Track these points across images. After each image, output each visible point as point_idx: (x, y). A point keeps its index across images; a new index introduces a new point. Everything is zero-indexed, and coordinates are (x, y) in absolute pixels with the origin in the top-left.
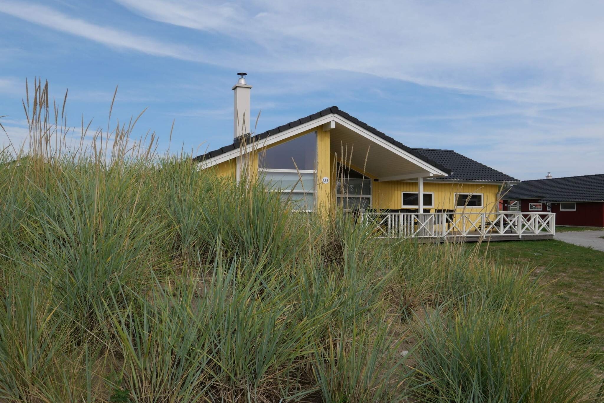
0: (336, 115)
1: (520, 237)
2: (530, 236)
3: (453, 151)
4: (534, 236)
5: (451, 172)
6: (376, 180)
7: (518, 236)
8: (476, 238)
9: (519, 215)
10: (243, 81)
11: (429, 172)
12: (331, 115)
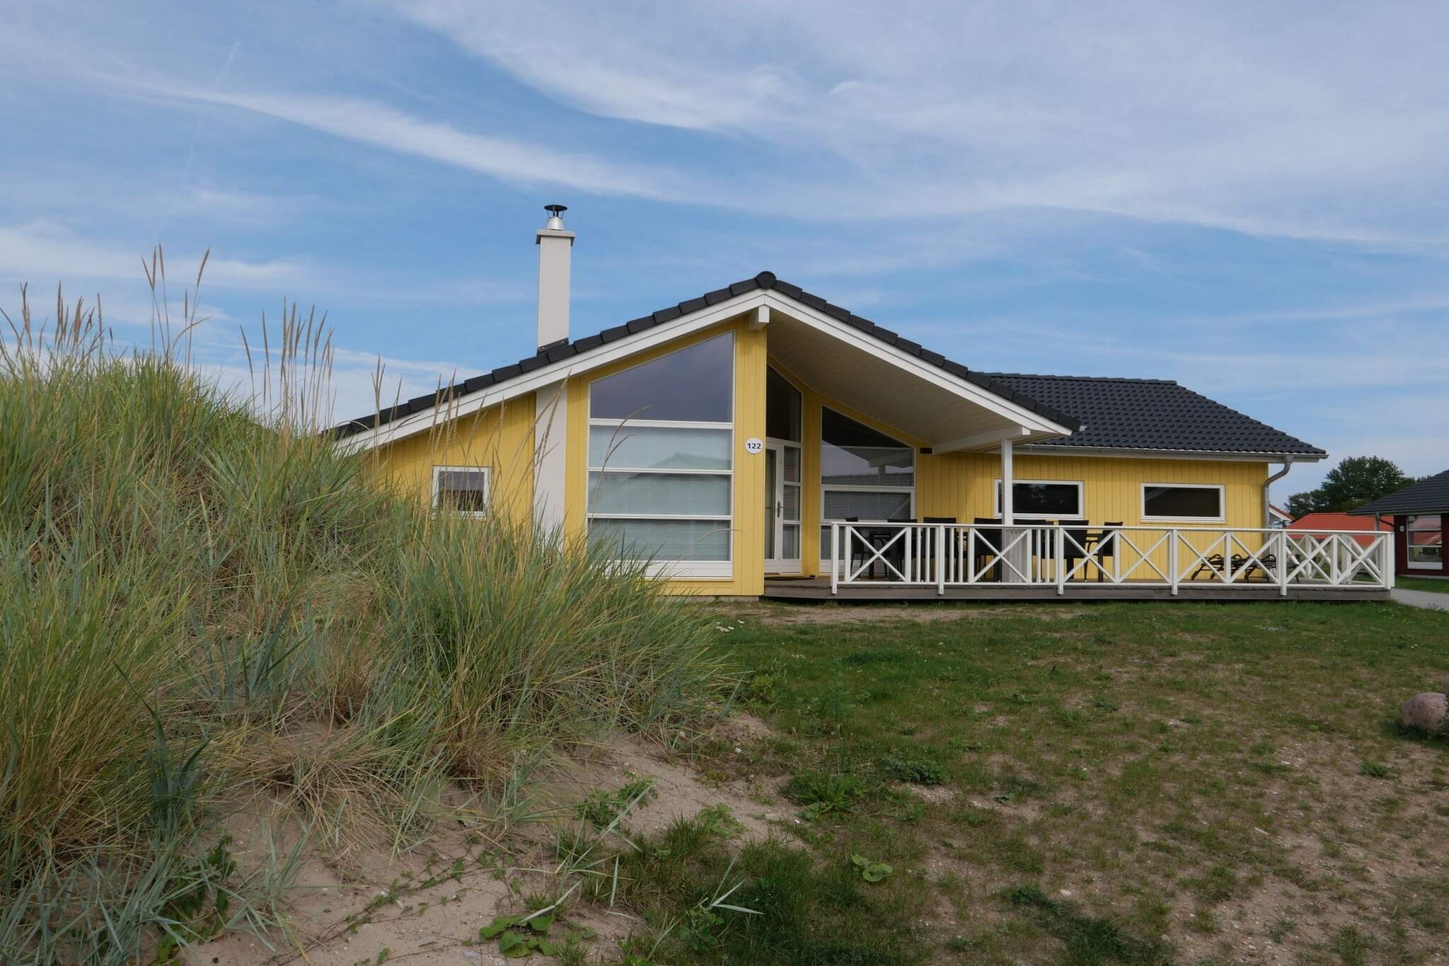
0: (771, 293)
1: (1284, 593)
2: (1314, 589)
3: (1173, 384)
4: (1325, 589)
5: (1079, 424)
6: (926, 451)
7: (1279, 589)
8: (1152, 592)
9: (1279, 535)
10: (556, 223)
11: (1019, 426)
12: (758, 292)
